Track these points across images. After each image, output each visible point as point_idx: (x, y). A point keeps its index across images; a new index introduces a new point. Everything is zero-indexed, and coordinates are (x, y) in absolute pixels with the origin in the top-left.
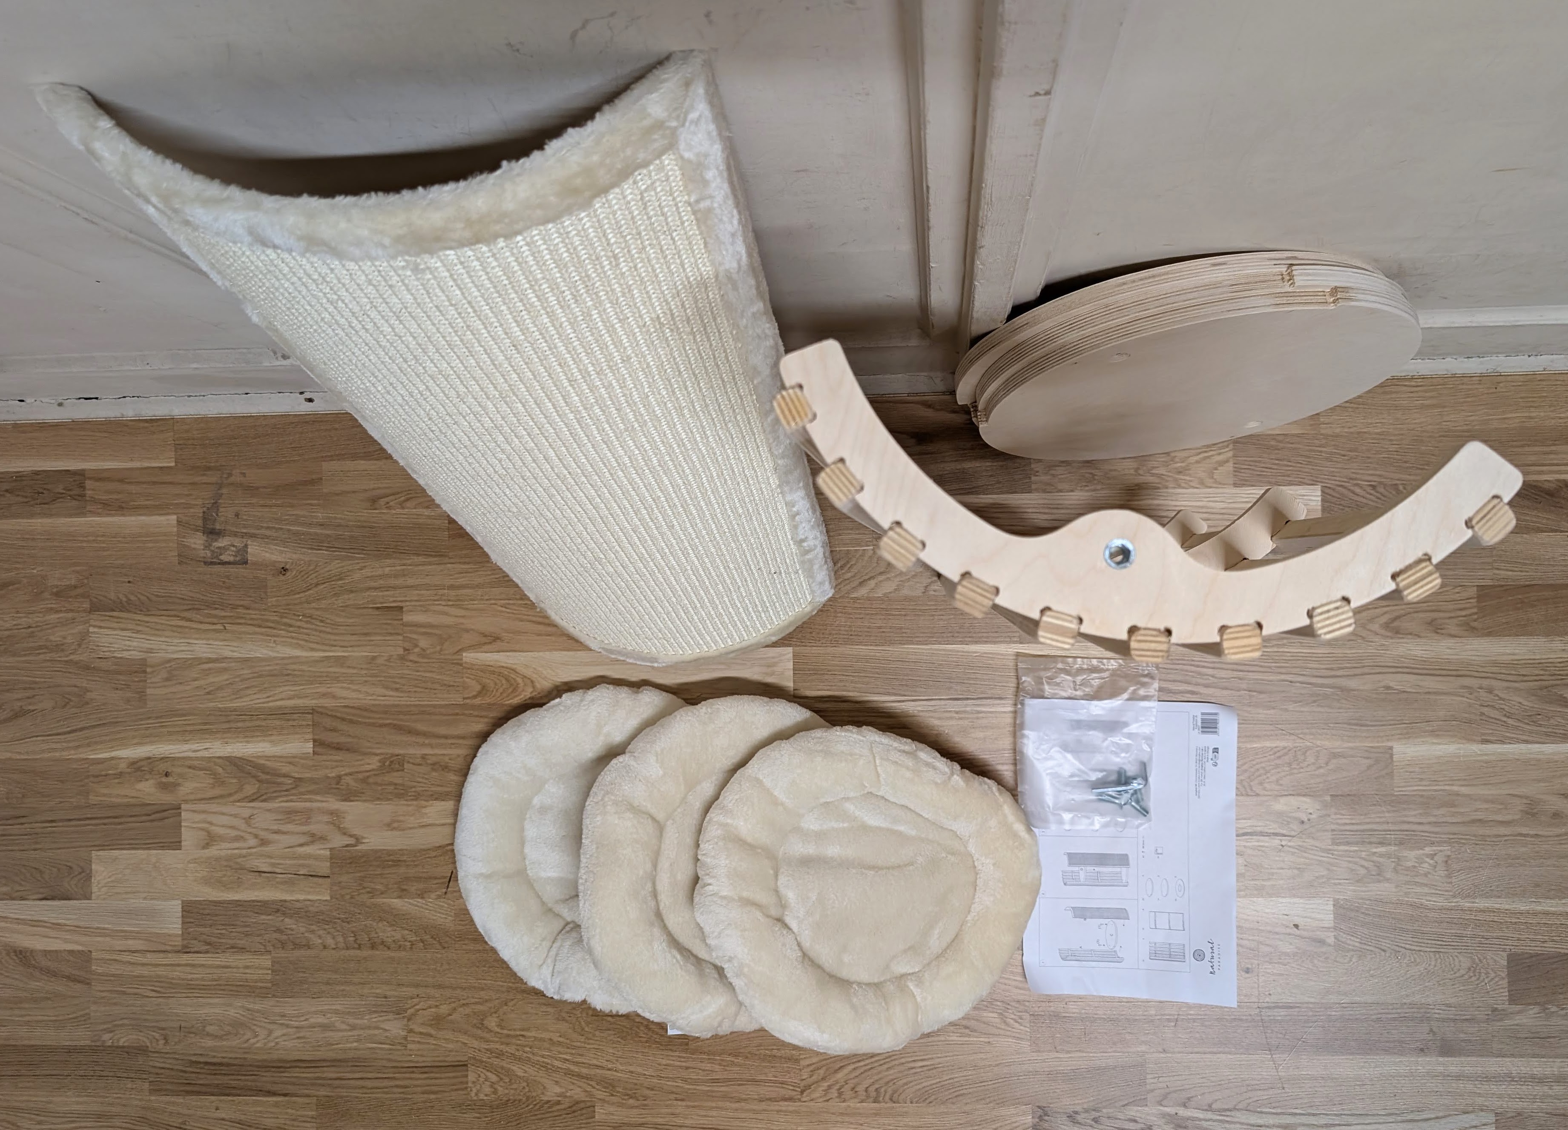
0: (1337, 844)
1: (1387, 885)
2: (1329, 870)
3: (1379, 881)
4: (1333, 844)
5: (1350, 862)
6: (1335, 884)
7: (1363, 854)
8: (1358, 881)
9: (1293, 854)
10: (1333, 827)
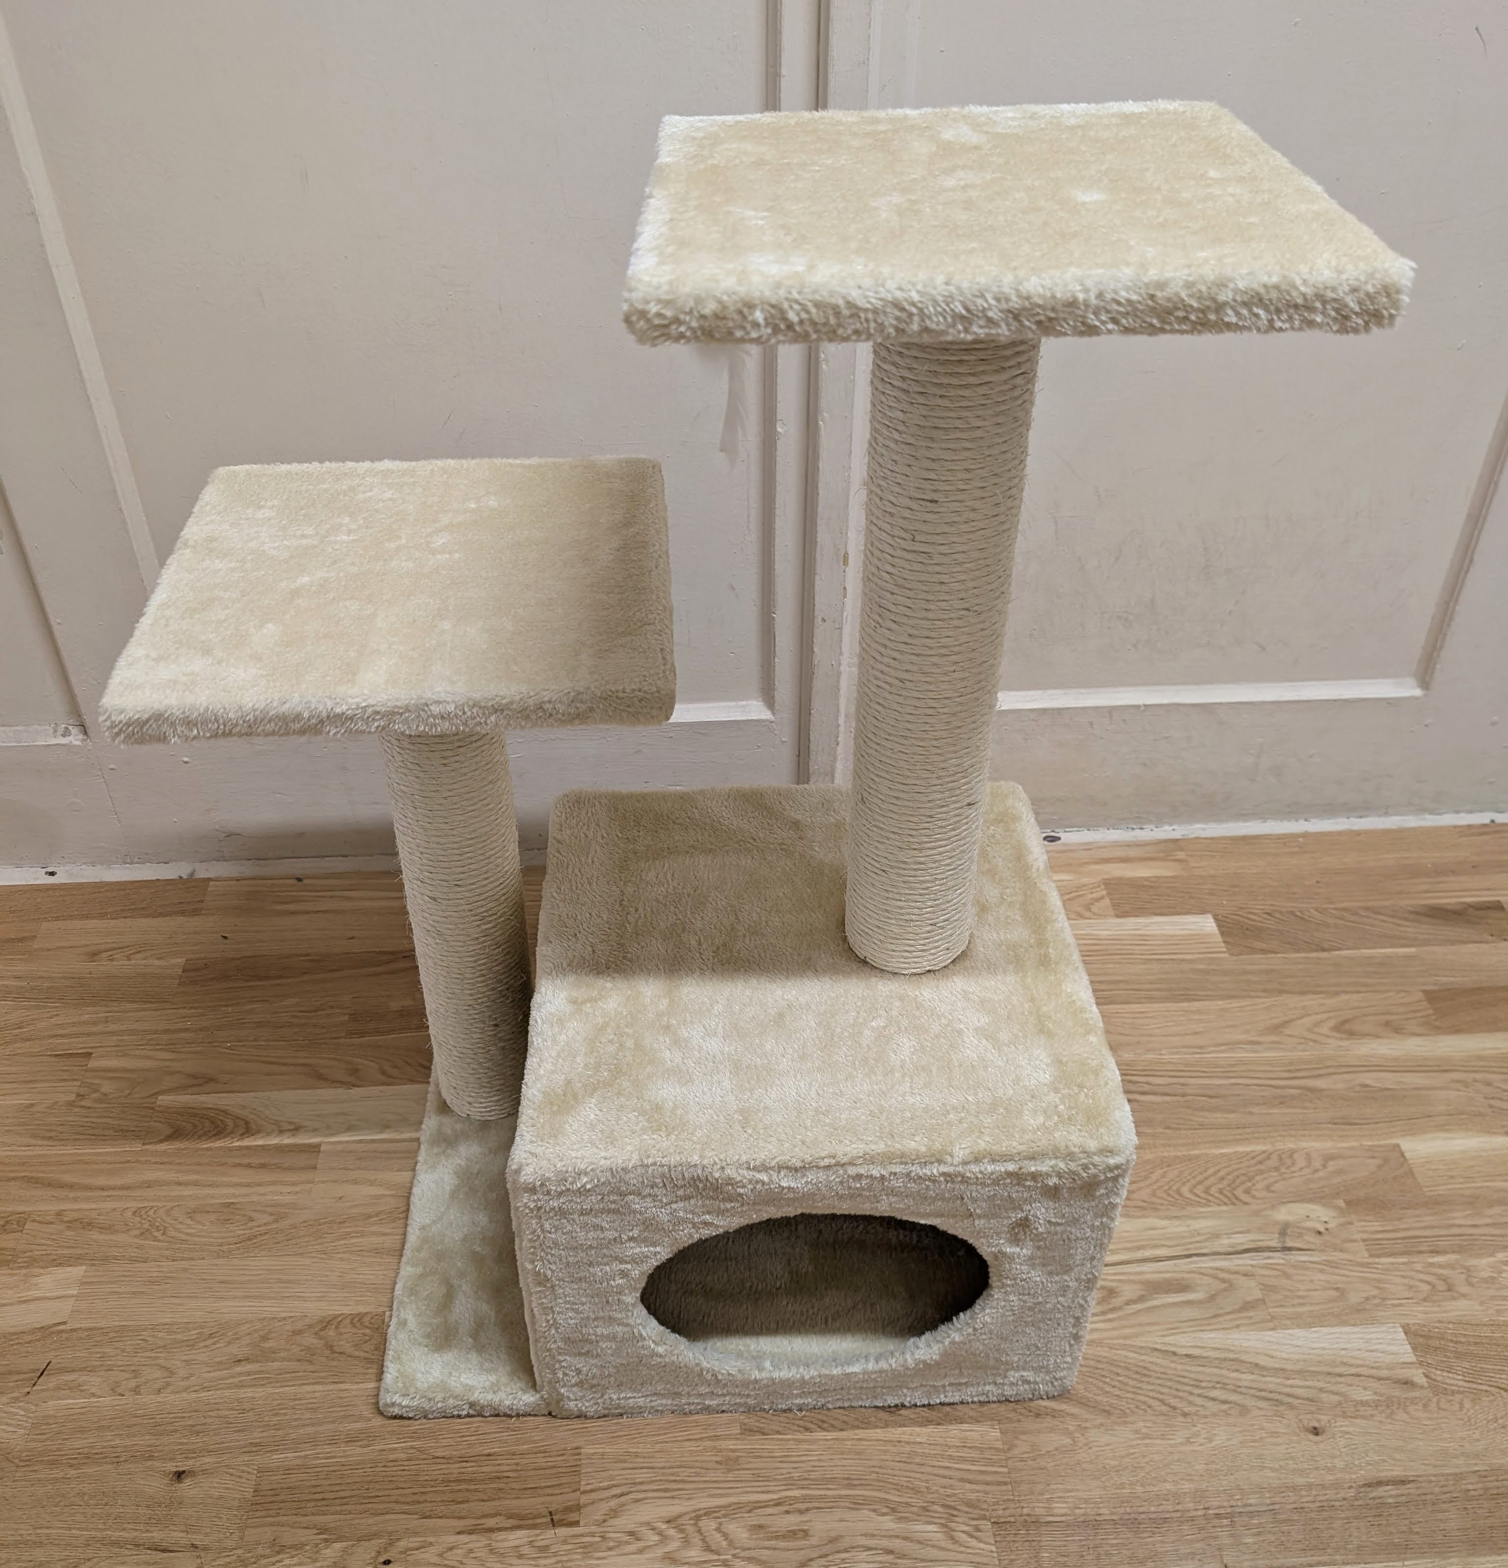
0: (1379, 1256)
1: (1466, 1302)
2: (1380, 1288)
3: (1454, 1299)
4: (1371, 1256)
5: (1402, 1277)
6: (1394, 1305)
7: (1418, 1267)
8: (1425, 1300)
9: (1322, 1271)
10: (1365, 1236)
